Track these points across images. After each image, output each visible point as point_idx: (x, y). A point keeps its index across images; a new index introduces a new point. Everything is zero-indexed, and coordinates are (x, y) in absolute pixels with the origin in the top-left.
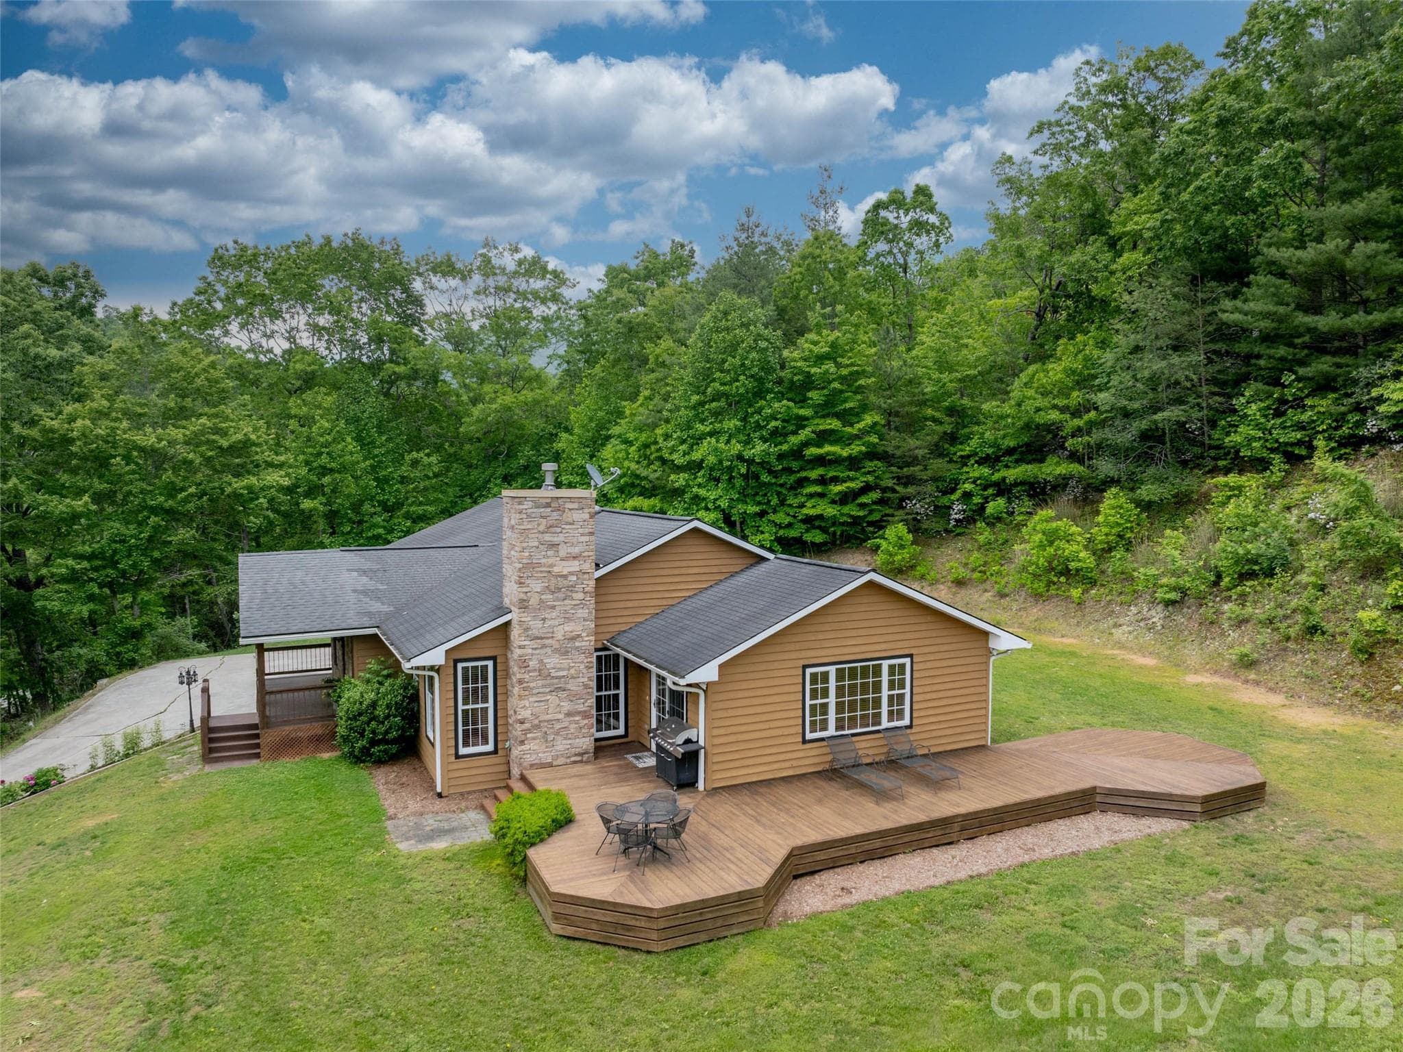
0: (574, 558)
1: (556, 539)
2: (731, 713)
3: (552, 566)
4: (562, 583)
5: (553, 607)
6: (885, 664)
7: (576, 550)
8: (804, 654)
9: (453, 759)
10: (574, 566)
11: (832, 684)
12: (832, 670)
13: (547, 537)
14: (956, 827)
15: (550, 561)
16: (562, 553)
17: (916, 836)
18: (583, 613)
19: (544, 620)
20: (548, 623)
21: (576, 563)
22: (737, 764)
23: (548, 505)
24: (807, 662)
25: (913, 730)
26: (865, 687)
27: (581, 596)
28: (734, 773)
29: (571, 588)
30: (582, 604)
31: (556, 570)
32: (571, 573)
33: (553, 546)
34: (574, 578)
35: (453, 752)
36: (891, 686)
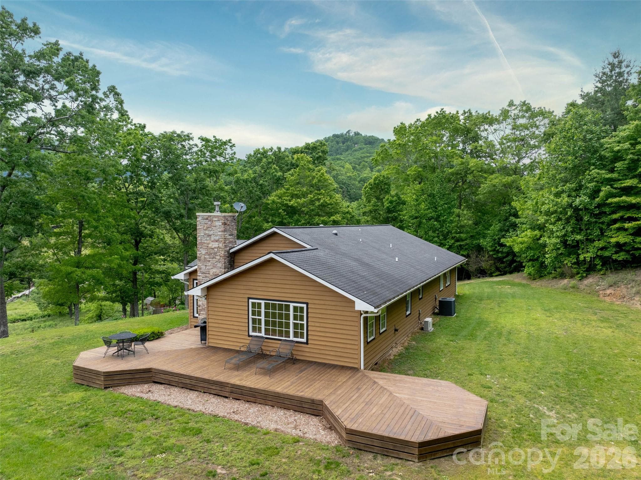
0: (216, 241)
1: (211, 233)
2: (216, 313)
3: (208, 244)
4: (212, 251)
5: (209, 261)
6: (292, 305)
7: (217, 238)
8: (248, 292)
9: (192, 317)
10: (216, 245)
11: (263, 310)
12: (263, 302)
13: (207, 232)
14: (228, 389)
15: (208, 242)
16: (212, 239)
17: (206, 385)
18: (219, 265)
19: (206, 266)
20: (207, 267)
21: (217, 243)
22: (220, 338)
23: (207, 219)
24: (250, 296)
25: (308, 346)
26: (281, 316)
27: (218, 257)
28: (218, 342)
29: (215, 254)
30: (219, 261)
31: (210, 245)
32: (215, 248)
33: (209, 236)
34: (216, 250)
35: (192, 314)
36: (295, 318)
